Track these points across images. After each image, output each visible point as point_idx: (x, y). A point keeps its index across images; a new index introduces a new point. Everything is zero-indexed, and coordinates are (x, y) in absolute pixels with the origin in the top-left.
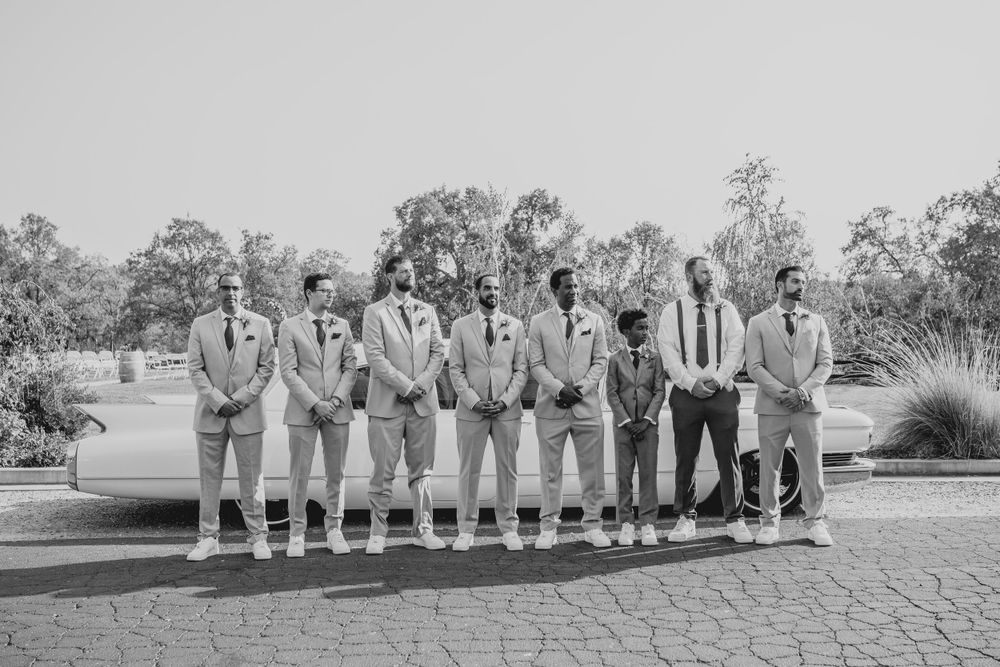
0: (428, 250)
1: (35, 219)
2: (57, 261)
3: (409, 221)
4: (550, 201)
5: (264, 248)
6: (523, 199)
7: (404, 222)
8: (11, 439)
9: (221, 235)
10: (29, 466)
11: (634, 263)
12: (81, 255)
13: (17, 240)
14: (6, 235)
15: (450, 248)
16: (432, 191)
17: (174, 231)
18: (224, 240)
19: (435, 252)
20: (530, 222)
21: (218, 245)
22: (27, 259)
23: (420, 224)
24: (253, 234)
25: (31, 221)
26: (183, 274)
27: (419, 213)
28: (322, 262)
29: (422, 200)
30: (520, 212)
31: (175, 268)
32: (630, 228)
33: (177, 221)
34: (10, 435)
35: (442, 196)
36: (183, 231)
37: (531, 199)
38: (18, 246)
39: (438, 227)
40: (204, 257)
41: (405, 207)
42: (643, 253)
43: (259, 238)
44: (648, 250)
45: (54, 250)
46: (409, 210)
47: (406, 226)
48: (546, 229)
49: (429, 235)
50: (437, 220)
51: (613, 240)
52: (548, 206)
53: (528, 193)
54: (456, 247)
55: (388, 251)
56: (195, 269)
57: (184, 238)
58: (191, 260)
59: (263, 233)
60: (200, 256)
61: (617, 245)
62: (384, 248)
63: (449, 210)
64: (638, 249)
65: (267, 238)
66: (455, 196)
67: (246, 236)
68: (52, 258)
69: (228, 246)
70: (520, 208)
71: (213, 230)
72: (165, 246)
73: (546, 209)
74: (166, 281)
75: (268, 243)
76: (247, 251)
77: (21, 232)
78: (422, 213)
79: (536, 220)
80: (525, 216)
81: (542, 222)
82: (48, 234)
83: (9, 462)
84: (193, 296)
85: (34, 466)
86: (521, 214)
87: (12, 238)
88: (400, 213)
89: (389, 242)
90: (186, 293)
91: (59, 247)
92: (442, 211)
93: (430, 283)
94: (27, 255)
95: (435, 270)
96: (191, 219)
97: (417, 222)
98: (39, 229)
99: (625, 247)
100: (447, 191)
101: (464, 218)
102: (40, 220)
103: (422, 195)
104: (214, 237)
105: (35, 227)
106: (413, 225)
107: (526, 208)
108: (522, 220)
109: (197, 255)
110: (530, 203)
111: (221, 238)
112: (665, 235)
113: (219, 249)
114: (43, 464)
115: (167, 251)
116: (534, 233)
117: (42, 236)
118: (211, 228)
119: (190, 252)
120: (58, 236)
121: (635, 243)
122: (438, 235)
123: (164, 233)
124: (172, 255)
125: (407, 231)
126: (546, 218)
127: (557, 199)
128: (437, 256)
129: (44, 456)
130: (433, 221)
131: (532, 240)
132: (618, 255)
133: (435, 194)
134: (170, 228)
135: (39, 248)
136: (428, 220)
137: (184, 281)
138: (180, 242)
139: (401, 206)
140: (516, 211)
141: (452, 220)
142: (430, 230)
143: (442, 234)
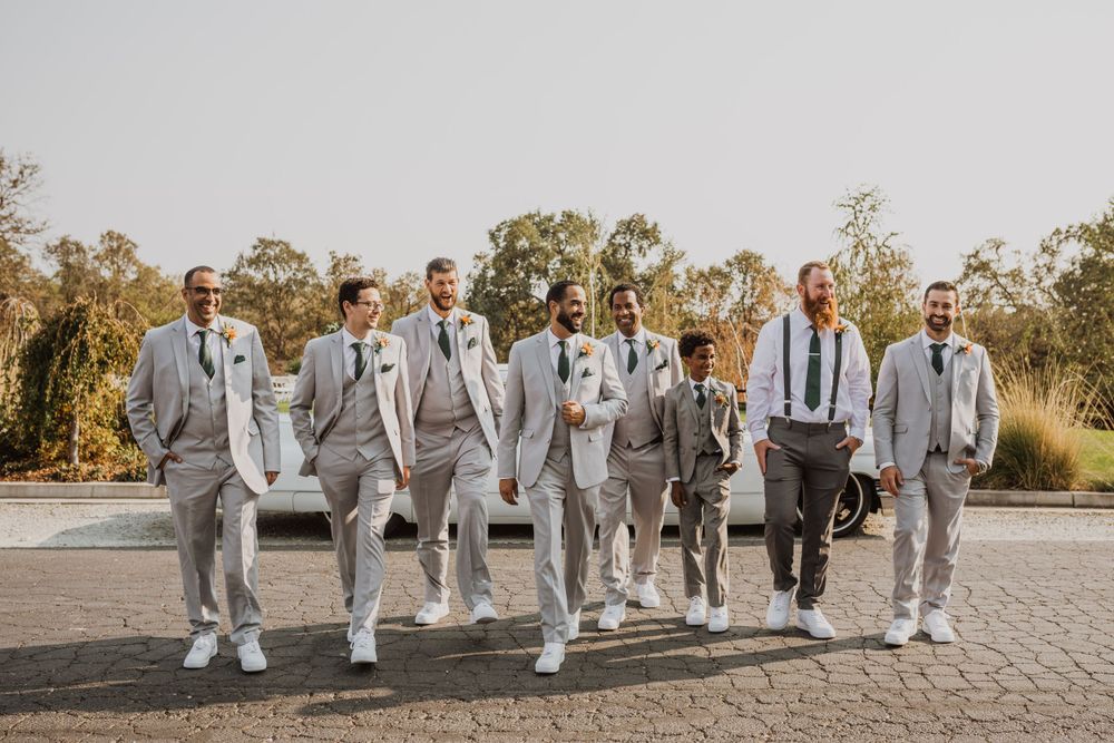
0: (522, 275)
1: (115, 236)
2: (138, 280)
3: (502, 244)
4: (649, 227)
5: (352, 270)
6: (621, 223)
7: (497, 245)
8: (105, 455)
9: (307, 255)
10: (123, 481)
11: (735, 291)
12: (163, 274)
13: (96, 258)
14: (84, 252)
15: (545, 273)
16: (526, 213)
17: (259, 251)
18: (311, 261)
19: (529, 277)
20: (628, 247)
21: (304, 266)
22: (107, 278)
23: (514, 248)
24: (341, 255)
25: (111, 238)
26: (267, 295)
27: (513, 236)
28: (411, 285)
29: (516, 223)
30: (618, 237)
31: (260, 289)
32: (730, 256)
33: (262, 241)
34: (104, 451)
35: (537, 219)
36: (268, 251)
37: (629, 223)
38: (97, 264)
39: (533, 250)
40: (289, 280)
41: (499, 230)
42: (744, 282)
43: (347, 259)
44: (749, 279)
45: (135, 268)
46: (503, 233)
47: (499, 250)
48: (644, 255)
49: (523, 260)
50: (531, 244)
51: (711, 268)
52: (647, 231)
53: (627, 217)
54: (551, 272)
55: (480, 275)
56: (281, 290)
57: (269, 259)
58: (276, 281)
59: (352, 255)
60: (286, 277)
61: (716, 273)
62: (476, 273)
63: (544, 233)
64: (738, 277)
65: (355, 259)
66: (550, 219)
67: (333, 257)
68: (132, 277)
69: (315, 267)
70: (618, 232)
71: (299, 251)
72: (249, 266)
73: (645, 234)
74: (251, 303)
75: (356, 265)
76: (334, 273)
77: (100, 249)
78: (516, 237)
79: (634, 246)
80: (623, 242)
81: (641, 248)
82: (128, 252)
83: (104, 477)
84: (278, 318)
85: (128, 481)
86: (619, 240)
87: (91, 255)
88: (493, 237)
89: (481, 266)
90: (271, 315)
91: (140, 266)
92: (537, 235)
93: (523, 309)
94: (106, 274)
95: (528, 296)
96: (276, 239)
97: (510, 246)
98: (119, 247)
99: (725, 276)
100: (543, 214)
101: (560, 242)
102: (120, 237)
103: (516, 218)
104: (301, 258)
105: (115, 245)
106: (506, 248)
107: (624, 233)
108: (620, 245)
109: (283, 275)
110: (628, 228)
111: (307, 260)
112: (767, 263)
113: (306, 270)
114: (137, 479)
115: (251, 272)
116: (632, 259)
117: (121, 254)
118: (297, 248)
119: (275, 272)
120: (139, 255)
121: (736, 271)
122: (533, 259)
123: (249, 253)
124: (257, 276)
125: (500, 255)
126: (645, 244)
127: (656, 225)
128: (531, 281)
129: (138, 472)
130: (527, 245)
131: (629, 266)
132: (718, 283)
133: (529, 217)
134: (255, 248)
135: (119, 267)
136: (523, 243)
137: (269, 304)
138: (265, 263)
139: (495, 229)
140: (613, 237)
141: (546, 244)
142: (524, 255)
143: (537, 259)
